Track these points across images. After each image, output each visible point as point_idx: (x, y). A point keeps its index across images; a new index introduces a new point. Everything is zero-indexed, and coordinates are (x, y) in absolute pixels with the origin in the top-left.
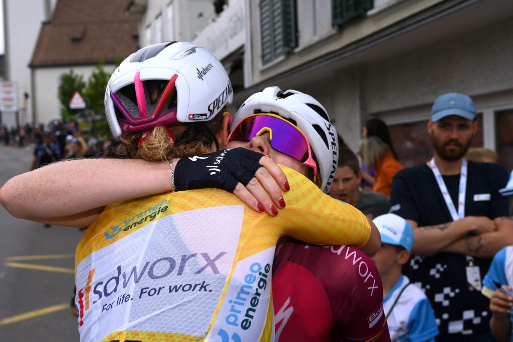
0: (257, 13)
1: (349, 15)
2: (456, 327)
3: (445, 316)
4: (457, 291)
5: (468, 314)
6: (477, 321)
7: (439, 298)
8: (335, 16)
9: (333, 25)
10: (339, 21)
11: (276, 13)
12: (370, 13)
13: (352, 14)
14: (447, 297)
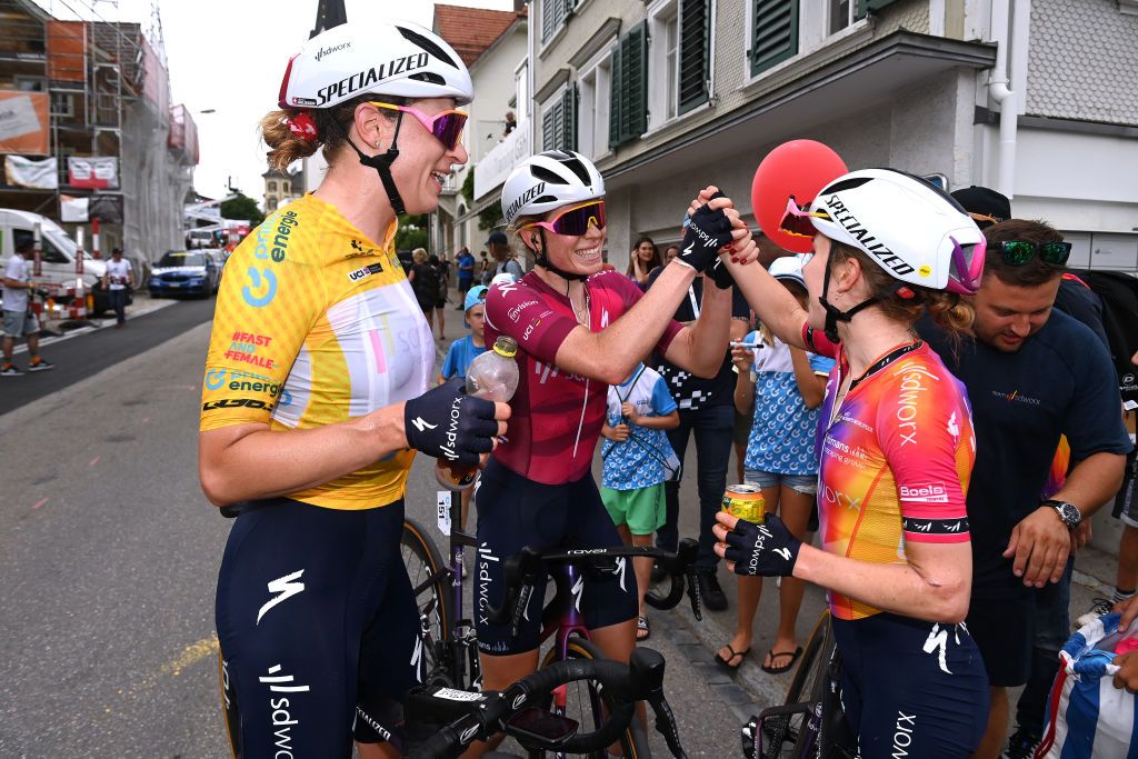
0: (541, 133)
1: (623, 138)
2: (686, 404)
3: (678, 395)
4: (710, 394)
5: (697, 394)
6: (703, 399)
7: (675, 380)
8: (612, 138)
9: (610, 147)
10: (616, 143)
11: (558, 134)
12: (643, 136)
13: (627, 136)
14: (680, 379)
